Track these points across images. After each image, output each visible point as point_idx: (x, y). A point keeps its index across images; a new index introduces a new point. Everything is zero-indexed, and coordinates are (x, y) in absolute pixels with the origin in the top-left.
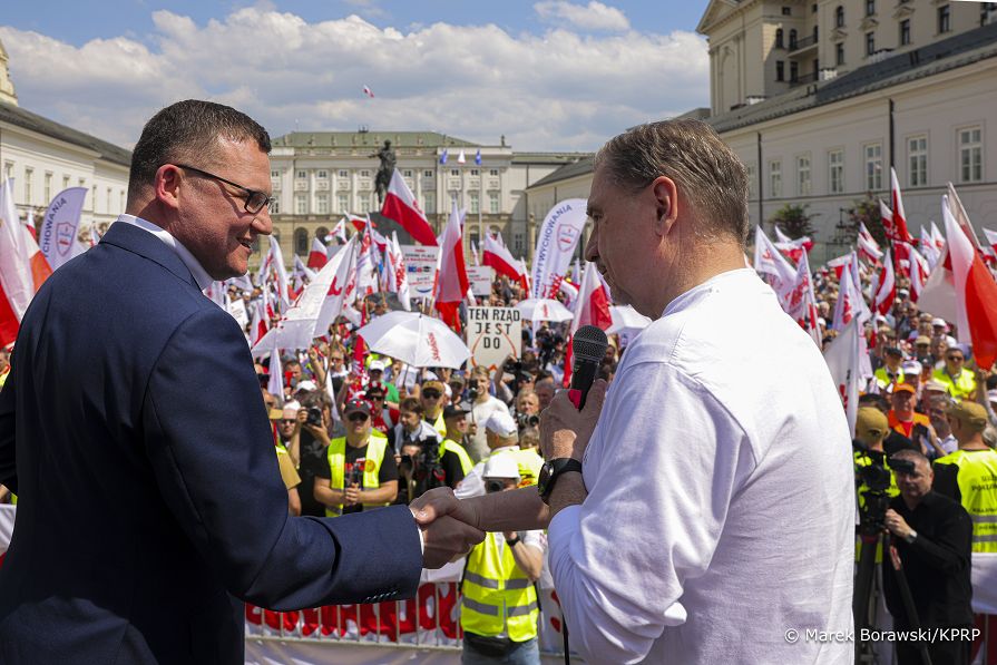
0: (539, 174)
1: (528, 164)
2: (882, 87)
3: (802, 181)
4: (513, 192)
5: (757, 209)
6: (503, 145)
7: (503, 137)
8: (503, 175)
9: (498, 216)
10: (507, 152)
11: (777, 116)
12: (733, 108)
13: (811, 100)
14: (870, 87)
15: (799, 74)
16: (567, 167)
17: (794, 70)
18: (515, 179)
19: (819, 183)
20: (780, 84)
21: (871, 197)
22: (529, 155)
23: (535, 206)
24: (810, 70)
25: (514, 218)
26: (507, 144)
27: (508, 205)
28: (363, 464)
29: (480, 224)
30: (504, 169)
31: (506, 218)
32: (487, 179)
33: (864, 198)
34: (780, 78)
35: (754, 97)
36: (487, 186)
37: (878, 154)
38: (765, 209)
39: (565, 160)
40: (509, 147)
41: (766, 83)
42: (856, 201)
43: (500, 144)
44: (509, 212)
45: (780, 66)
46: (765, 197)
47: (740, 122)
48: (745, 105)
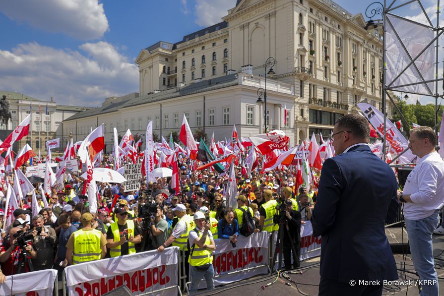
0: (68, 115)
1: (63, 111)
2: (201, 92)
3: (175, 122)
4: (56, 123)
5: (160, 132)
6: (52, 101)
7: (52, 98)
8: (52, 115)
9: (50, 133)
10: (53, 105)
11: (167, 99)
12: (149, 94)
13: (178, 94)
14: (198, 91)
15: (170, 83)
16: (81, 113)
17: (169, 81)
18: (57, 117)
20: (164, 86)
21: (199, 129)
22: (64, 106)
23: (67, 129)
24: (174, 82)
25: (57, 134)
26: (54, 101)
27: (54, 128)
28: (127, 231)
29: (40, 136)
30: (53, 112)
31: (53, 134)
32: (44, 117)
33: (197, 129)
34: (164, 84)
35: (157, 90)
36: (44, 119)
37: (200, 114)
38: (162, 132)
39: (80, 109)
40: (55, 103)
41: (160, 86)
42: (195, 130)
43: (51, 101)
44: (55, 131)
45: (164, 79)
46: (162, 128)
47: (153, 99)
48: (153, 93)
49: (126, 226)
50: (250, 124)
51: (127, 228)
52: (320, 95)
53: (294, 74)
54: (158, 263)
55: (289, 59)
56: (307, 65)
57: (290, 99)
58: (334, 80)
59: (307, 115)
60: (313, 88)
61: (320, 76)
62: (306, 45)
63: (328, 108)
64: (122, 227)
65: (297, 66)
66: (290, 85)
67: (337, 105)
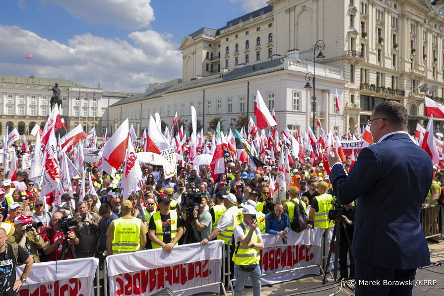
0: (113, 101)
1: (109, 97)
2: (245, 77)
3: (218, 107)
4: (102, 108)
5: (202, 118)
6: (99, 88)
7: (99, 85)
8: (98, 101)
9: (96, 118)
10: (100, 91)
11: (210, 84)
12: (192, 80)
13: (221, 79)
14: (241, 76)
15: (214, 69)
16: (125, 99)
17: (212, 67)
18: (103, 103)
19: (224, 109)
20: (207, 72)
21: (243, 115)
22: (110, 93)
23: (112, 115)
24: (217, 68)
25: (103, 119)
26: (100, 87)
27: (100, 113)
28: (170, 221)
29: (87, 121)
30: (99, 98)
31: (99, 119)
32: (91, 103)
33: (241, 115)
34: (207, 70)
35: (200, 76)
36: (91, 105)
37: (244, 99)
38: (205, 118)
39: (124, 96)
40: (101, 89)
41: (203, 71)
42: (238, 116)
43: (98, 87)
44: (101, 117)
45: (207, 64)
46: (205, 114)
47: (196, 85)
48: (196, 79)
49: (169, 216)
50: (296, 110)
51: (170, 218)
52: (372, 80)
53: (344, 58)
54: (202, 257)
55: (339, 42)
56: (358, 49)
57: (339, 84)
58: (388, 64)
59: (357, 101)
60: (365, 72)
61: (373, 60)
62: (358, 27)
63: (381, 94)
64: (165, 217)
65: (347, 50)
66: (340, 70)
67: (391, 91)
